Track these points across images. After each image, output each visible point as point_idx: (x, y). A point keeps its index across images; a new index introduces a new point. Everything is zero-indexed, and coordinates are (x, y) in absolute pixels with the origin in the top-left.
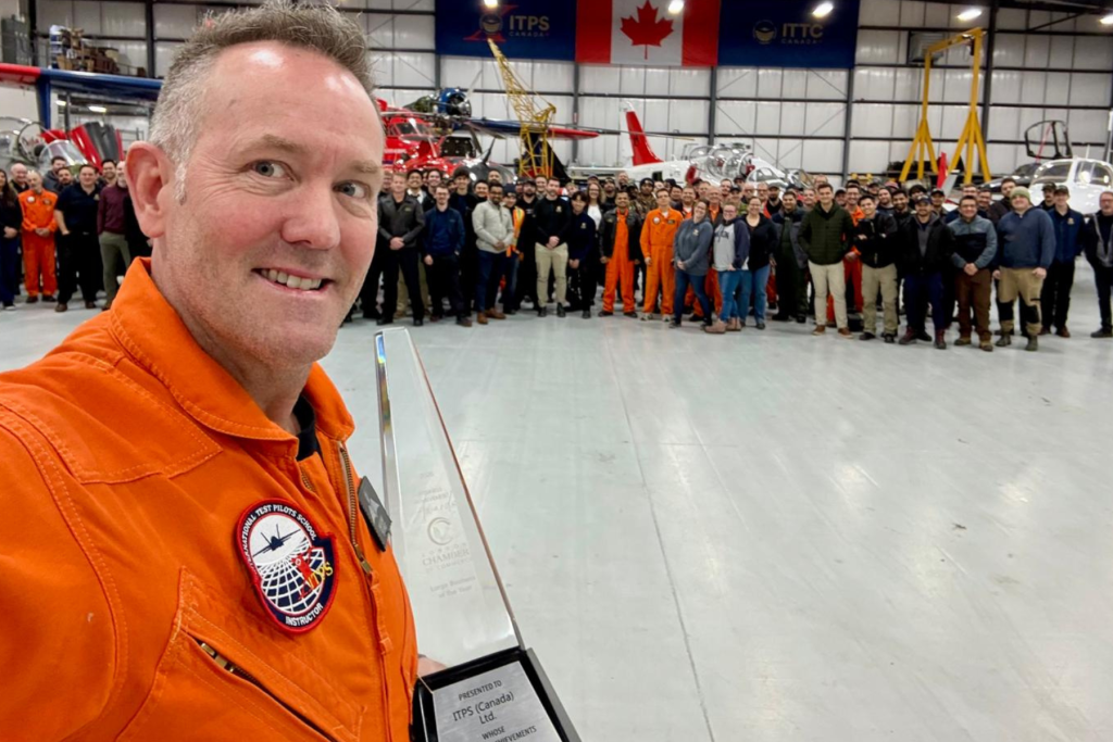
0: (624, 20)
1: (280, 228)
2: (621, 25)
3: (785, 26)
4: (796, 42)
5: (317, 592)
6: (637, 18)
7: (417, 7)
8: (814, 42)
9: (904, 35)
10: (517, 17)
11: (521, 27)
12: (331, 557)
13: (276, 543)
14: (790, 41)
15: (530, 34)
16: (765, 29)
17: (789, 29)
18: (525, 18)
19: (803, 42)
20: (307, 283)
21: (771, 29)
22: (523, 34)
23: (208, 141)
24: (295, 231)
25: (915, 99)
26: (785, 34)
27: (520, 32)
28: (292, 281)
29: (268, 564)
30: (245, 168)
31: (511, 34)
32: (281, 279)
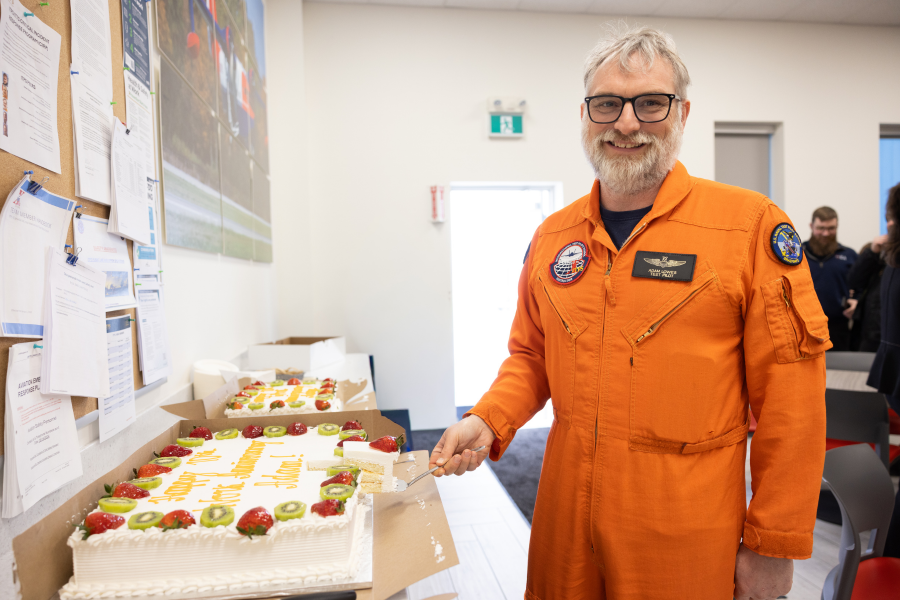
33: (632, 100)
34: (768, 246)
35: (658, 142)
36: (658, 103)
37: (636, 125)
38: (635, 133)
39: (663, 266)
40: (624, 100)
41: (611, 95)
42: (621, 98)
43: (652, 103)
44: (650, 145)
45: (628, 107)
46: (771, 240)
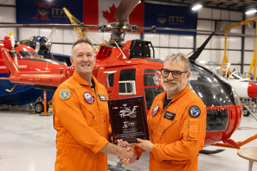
0: (104, 12)
1: (82, 61)
2: (102, 14)
3: (170, 17)
4: (174, 24)
5: (92, 101)
6: (109, 12)
7: (7, 3)
8: (182, 24)
9: (214, 22)
10: (55, 9)
11: (57, 13)
12: (94, 98)
13: (87, 96)
14: (172, 24)
15: (61, 17)
16: (162, 18)
17: (171, 18)
18: (59, 9)
19: (177, 24)
20: (86, 66)
21: (164, 18)
22: (59, 17)
23: (75, 55)
24: (83, 61)
25: (218, 48)
26: (170, 20)
27: (57, 16)
28: (85, 66)
29: (87, 97)
30: (78, 56)
31: (53, 17)
32: (84, 66)
33: (172, 72)
34: (188, 111)
35: (178, 83)
36: (179, 73)
37: (172, 78)
38: (172, 80)
39: (169, 116)
40: (170, 72)
41: (167, 70)
42: (169, 71)
43: (177, 73)
44: (176, 84)
45: (171, 73)
46: (189, 109)
